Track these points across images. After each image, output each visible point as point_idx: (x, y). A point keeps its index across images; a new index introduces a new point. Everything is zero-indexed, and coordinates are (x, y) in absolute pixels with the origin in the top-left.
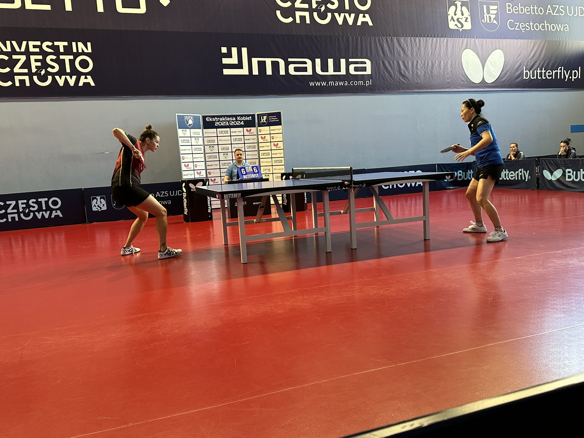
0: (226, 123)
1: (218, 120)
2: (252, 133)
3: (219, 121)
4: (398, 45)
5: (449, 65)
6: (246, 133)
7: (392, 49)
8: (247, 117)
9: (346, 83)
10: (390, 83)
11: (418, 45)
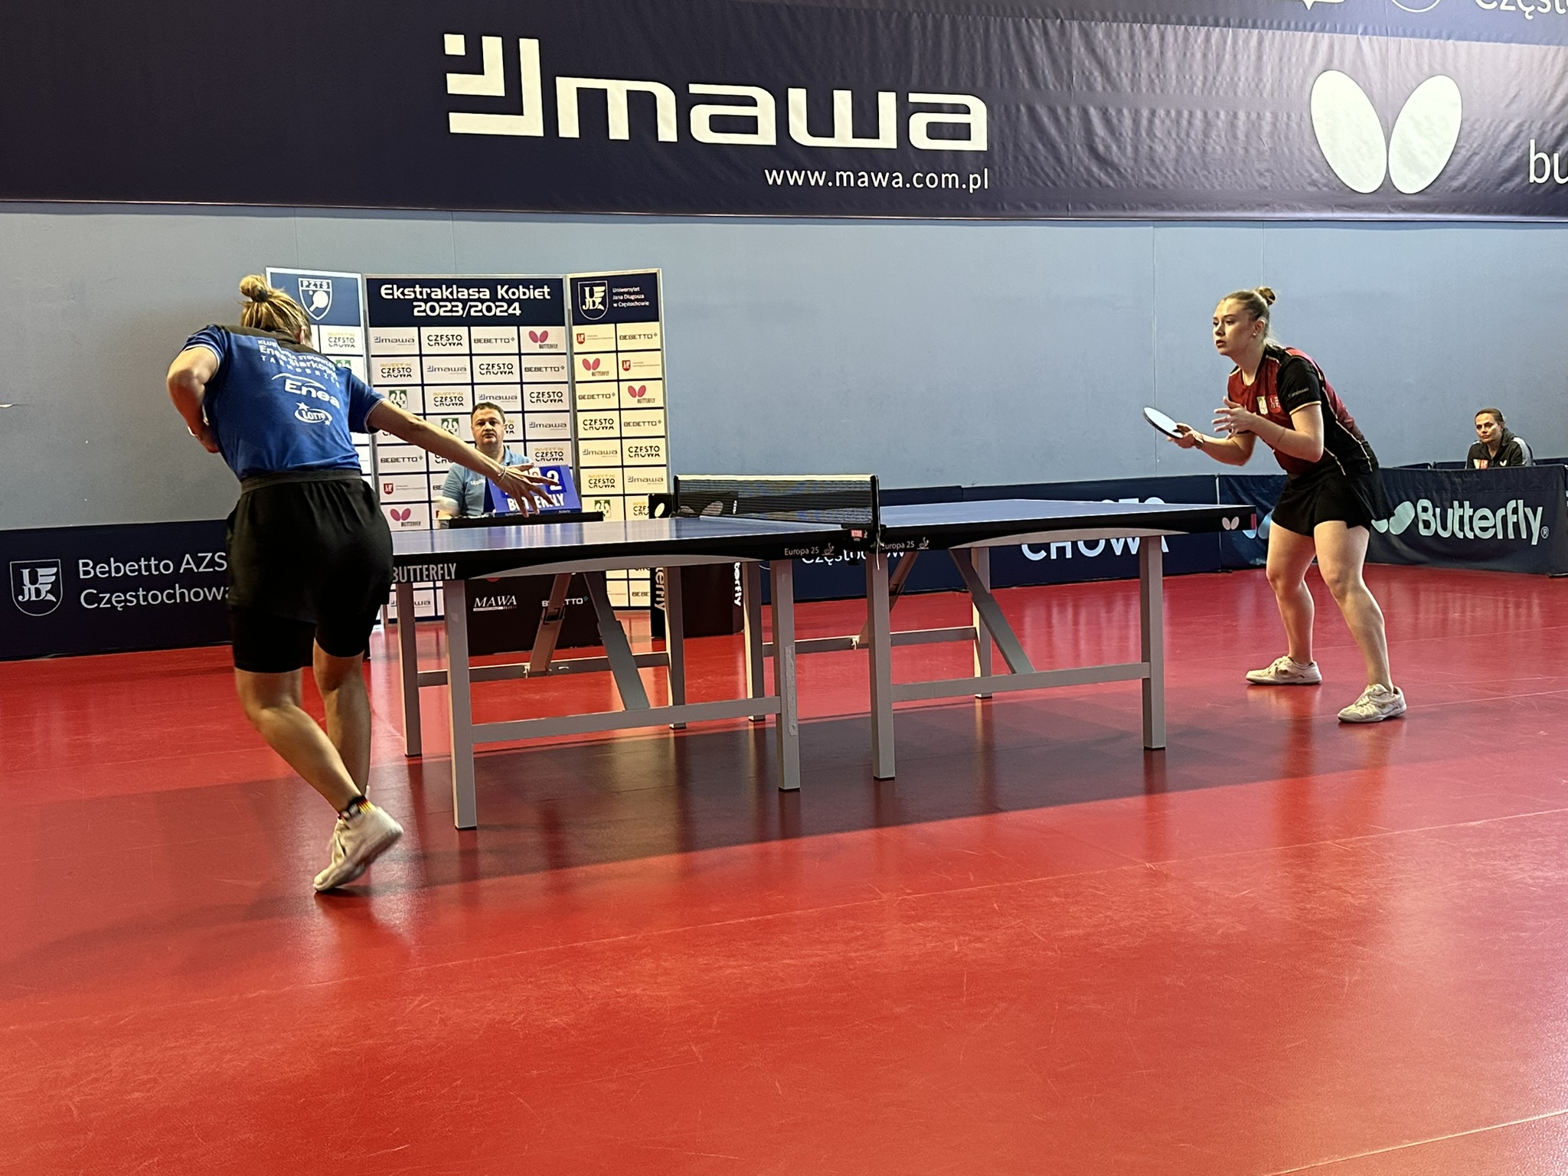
0: (454, 309)
1: (425, 297)
2: (551, 346)
3: (429, 299)
4: (1086, 49)
5: (1266, 128)
6: (528, 346)
7: (1062, 62)
8: (534, 289)
9: (897, 177)
10: (1054, 183)
11: (1156, 53)
